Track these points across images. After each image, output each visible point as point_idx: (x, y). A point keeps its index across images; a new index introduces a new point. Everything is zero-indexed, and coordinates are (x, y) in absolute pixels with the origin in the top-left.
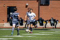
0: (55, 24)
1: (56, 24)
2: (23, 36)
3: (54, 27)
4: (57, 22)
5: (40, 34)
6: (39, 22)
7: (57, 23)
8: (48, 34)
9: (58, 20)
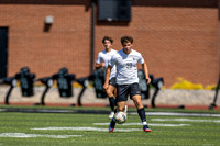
0: (152, 92)
1: (155, 94)
2: (35, 136)
3: (148, 102)
4: (160, 85)
5: (98, 127)
6: (94, 86)
7: (158, 89)
8: (128, 130)
9: (162, 80)
